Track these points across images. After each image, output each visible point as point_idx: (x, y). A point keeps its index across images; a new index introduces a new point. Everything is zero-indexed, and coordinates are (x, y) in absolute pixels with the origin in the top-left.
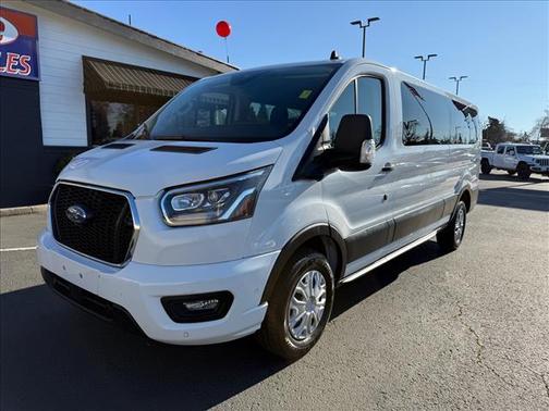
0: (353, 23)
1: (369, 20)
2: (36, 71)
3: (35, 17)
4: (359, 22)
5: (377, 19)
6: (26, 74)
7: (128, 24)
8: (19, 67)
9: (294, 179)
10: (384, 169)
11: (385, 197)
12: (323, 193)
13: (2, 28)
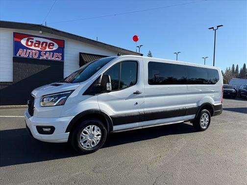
0: (210, 29)
1: (218, 27)
2: (63, 59)
3: (64, 41)
4: (213, 28)
5: (222, 26)
6: (60, 59)
7: (96, 40)
8: (58, 57)
9: (84, 94)
10: (134, 93)
11: (137, 103)
12: (98, 100)
13: (53, 45)
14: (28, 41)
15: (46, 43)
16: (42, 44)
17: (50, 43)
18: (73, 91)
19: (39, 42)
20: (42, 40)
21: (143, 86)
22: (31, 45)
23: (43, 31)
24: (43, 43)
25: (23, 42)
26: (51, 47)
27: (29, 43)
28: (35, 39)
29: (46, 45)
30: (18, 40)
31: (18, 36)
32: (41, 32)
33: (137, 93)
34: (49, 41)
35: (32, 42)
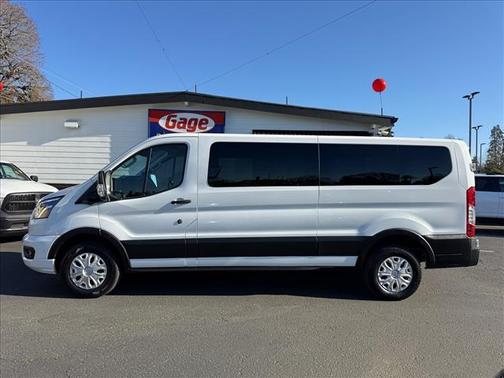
3: (225, 113)
9: (78, 202)
10: (173, 203)
11: (179, 222)
12: (100, 212)
13: (207, 122)
14: (168, 120)
15: (196, 120)
16: (190, 123)
17: (202, 120)
18: (62, 197)
19: (185, 120)
20: (189, 116)
21: (196, 188)
22: (173, 127)
23: (190, 101)
24: (191, 120)
25: (162, 123)
26: (203, 126)
27: (171, 124)
28: (180, 115)
29: (195, 124)
30: (155, 120)
31: (155, 115)
32: (186, 103)
33: (181, 202)
34: (199, 117)
35: (174, 121)
